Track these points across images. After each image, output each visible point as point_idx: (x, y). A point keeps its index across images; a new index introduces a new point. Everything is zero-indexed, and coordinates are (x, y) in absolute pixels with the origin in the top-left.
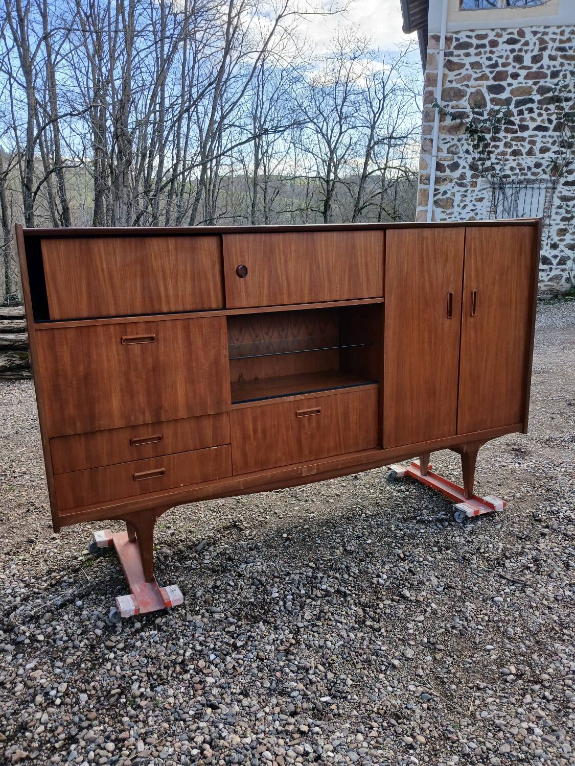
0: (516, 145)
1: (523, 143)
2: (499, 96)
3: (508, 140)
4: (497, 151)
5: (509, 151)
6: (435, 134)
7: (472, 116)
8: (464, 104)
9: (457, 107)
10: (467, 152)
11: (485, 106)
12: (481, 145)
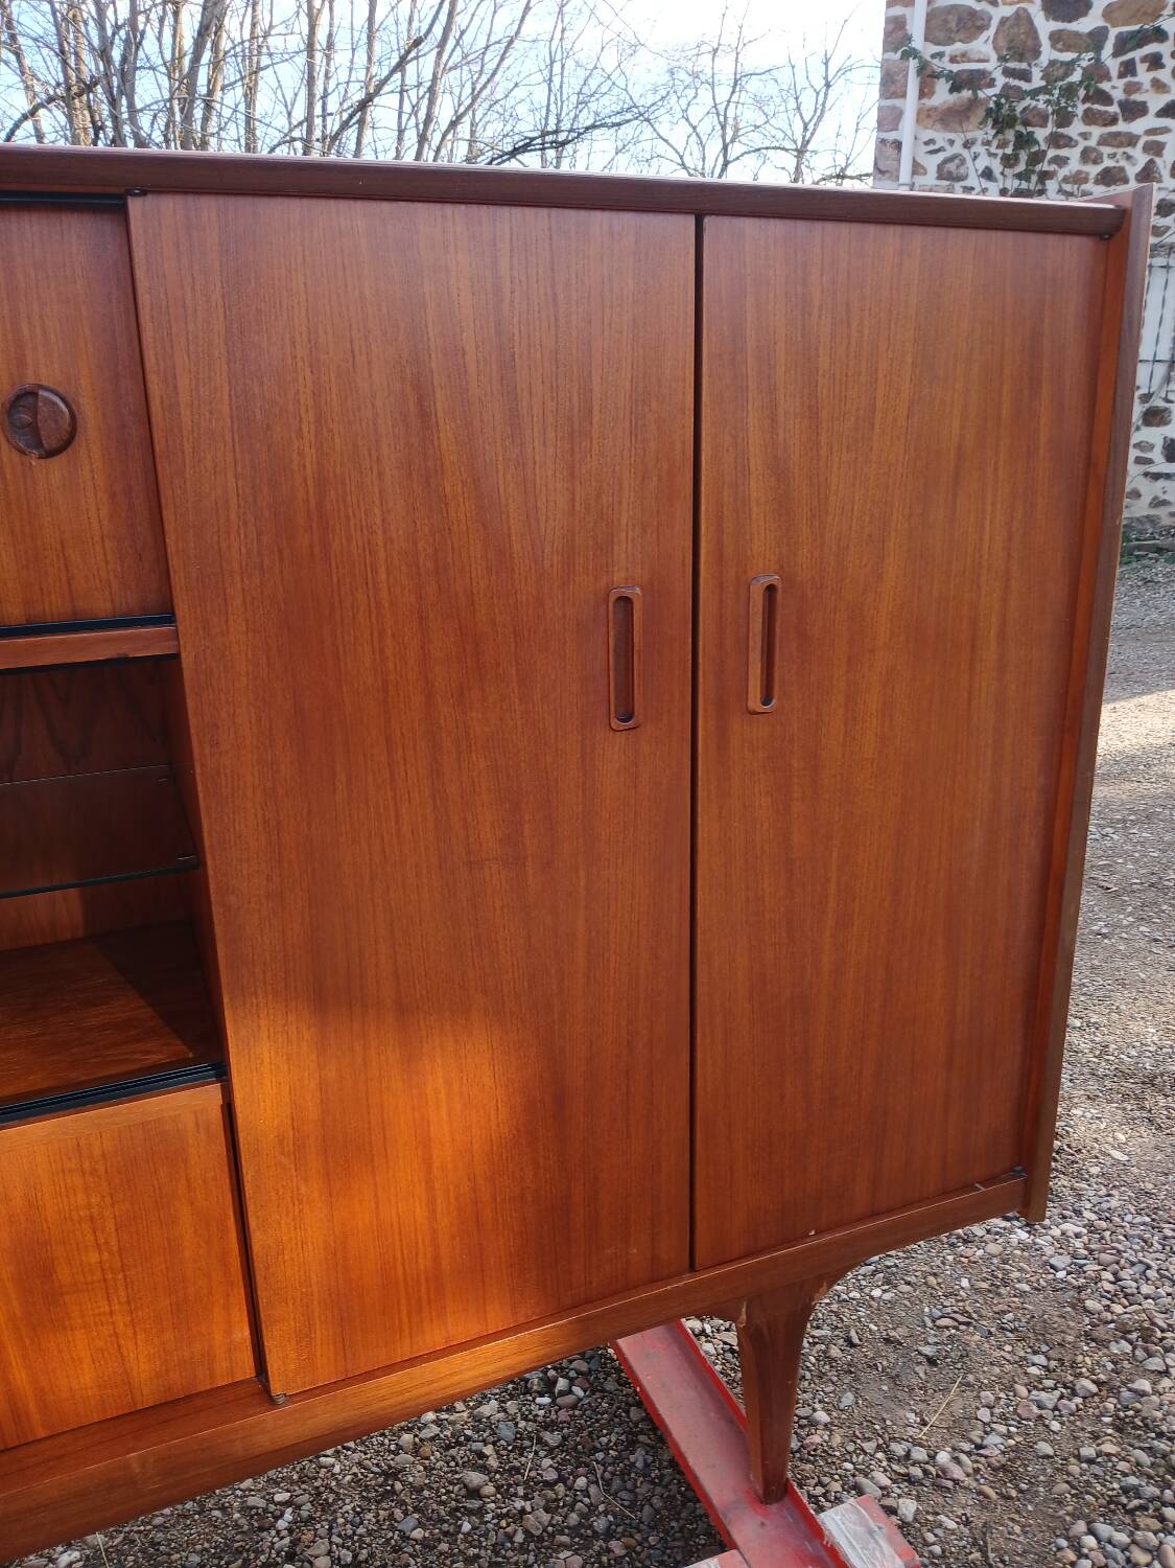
0: (1112, 156)
1: (1129, 150)
2: (1074, 26)
3: (1092, 143)
4: (1063, 172)
5: (1094, 170)
6: (907, 130)
7: (1001, 81)
8: (983, 50)
9: (965, 57)
10: (988, 174)
11: (1037, 53)
12: (1024, 156)
